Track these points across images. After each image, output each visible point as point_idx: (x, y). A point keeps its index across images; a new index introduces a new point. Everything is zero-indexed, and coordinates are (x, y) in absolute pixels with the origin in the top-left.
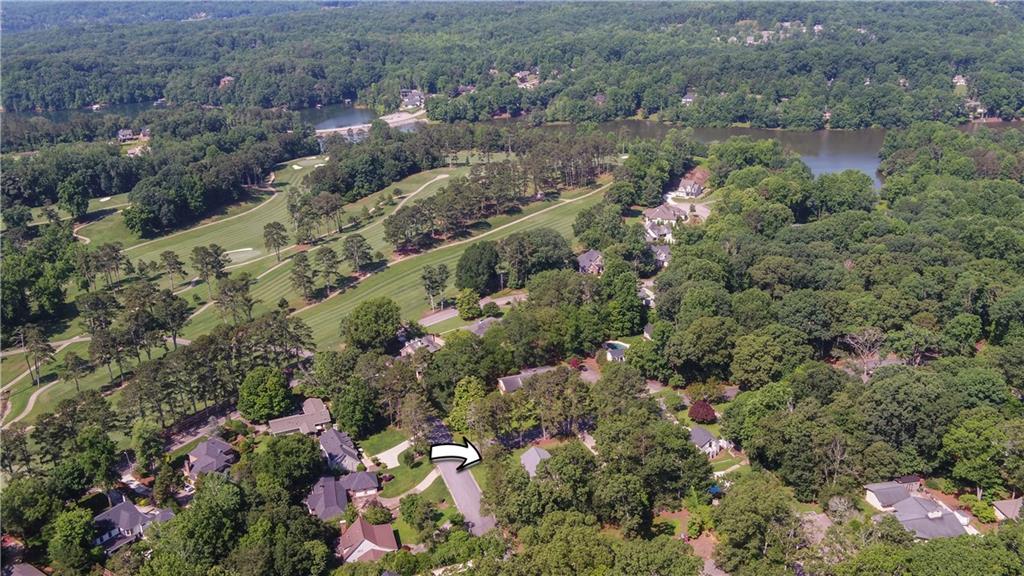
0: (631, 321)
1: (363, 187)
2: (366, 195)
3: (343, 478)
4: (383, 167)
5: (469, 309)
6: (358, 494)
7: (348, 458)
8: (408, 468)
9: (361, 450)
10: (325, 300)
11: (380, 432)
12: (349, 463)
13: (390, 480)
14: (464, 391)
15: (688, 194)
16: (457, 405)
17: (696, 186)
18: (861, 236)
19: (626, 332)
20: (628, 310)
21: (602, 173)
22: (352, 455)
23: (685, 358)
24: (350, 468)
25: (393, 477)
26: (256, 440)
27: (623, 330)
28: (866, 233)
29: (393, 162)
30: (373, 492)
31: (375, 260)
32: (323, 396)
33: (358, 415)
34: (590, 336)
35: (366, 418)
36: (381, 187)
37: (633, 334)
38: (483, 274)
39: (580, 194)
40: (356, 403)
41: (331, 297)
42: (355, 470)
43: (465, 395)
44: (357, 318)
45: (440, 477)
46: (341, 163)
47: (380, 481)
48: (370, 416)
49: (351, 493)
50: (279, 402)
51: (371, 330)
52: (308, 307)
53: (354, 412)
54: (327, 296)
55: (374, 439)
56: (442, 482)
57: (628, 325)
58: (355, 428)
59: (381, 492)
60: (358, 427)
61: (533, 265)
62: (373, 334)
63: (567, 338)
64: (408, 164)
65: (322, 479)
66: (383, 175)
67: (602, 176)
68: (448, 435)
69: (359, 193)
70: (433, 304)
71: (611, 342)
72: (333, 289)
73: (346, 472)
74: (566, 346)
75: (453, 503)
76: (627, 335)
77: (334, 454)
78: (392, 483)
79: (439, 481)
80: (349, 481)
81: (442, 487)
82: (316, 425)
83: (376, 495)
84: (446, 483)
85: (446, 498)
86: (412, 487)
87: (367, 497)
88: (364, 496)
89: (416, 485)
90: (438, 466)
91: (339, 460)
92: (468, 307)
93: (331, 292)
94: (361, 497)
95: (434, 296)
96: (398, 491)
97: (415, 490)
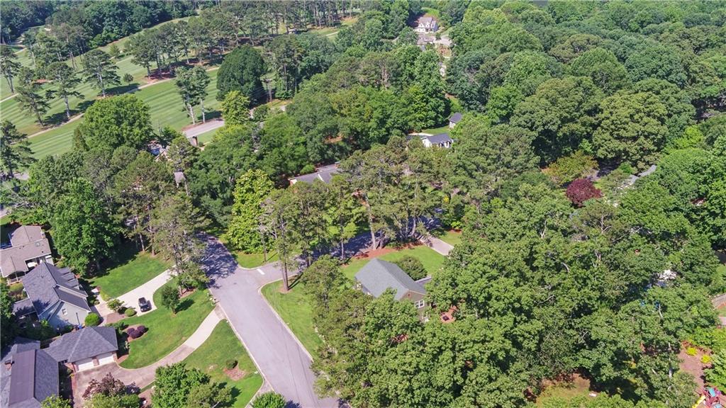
0: (435, 109)
1: (112, 32)
2: (116, 39)
3: (58, 341)
4: (132, 13)
5: (237, 115)
6: (83, 367)
7: (67, 306)
8: (171, 313)
9: (95, 291)
10: (63, 124)
11: (127, 263)
12: (72, 314)
13: (141, 334)
14: (248, 190)
15: (427, 30)
16: (239, 212)
17: (434, 22)
18: (637, 26)
19: (430, 122)
20: (432, 96)
21: (345, 17)
22: (75, 301)
23: (540, 129)
24: (74, 322)
25: (146, 330)
27: (426, 121)
28: (642, 22)
29: (142, 7)
30: (111, 359)
31: (125, 84)
32: (43, 222)
33: (86, 240)
34: (401, 120)
35: (101, 243)
36: (132, 31)
37: (437, 126)
38: (248, 81)
39: (329, 32)
41: (70, 121)
42: (83, 323)
43: (250, 196)
45: (224, 321)
46: (87, 9)
47: (121, 338)
48: (107, 239)
49: (70, 366)
52: (43, 132)
53: (80, 235)
54: (67, 120)
55: (117, 273)
56: (230, 332)
57: (433, 114)
58: (84, 259)
59: (124, 358)
60: (90, 257)
63: (373, 124)
64: (158, 11)
65: (15, 347)
66: (133, 21)
67: (346, 19)
68: (228, 256)
69: (109, 37)
70: (193, 118)
71: (414, 134)
72: (73, 113)
73: (66, 329)
74: (371, 134)
75: (252, 367)
76: (430, 127)
77: (44, 301)
78: (144, 340)
79: (224, 329)
80: (64, 348)
81: (230, 338)
82: (27, 262)
83: (114, 365)
84: (234, 330)
85: (240, 359)
86: (180, 341)
87: (98, 370)
88: (93, 370)
89: (184, 338)
90: (219, 304)
91: (52, 311)
92: (235, 112)
93: (71, 115)
94: (86, 373)
95: (193, 106)
96: (156, 353)
97: (184, 349)
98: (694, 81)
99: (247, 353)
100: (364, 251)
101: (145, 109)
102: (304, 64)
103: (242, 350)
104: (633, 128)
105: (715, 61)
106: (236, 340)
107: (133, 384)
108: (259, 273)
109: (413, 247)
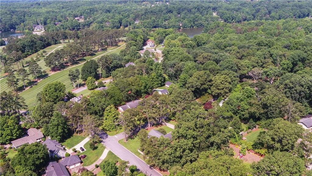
0: (161, 80)
1: (29, 52)
2: (31, 55)
3: (60, 161)
4: (36, 44)
5: (92, 85)
6: (71, 167)
7: (60, 151)
8: (92, 151)
9: (64, 146)
10: (23, 91)
12: (61, 154)
13: (85, 157)
14: (109, 112)
15: (151, 46)
16: (106, 119)
17: (153, 44)
18: (224, 47)
19: (159, 85)
20: (159, 76)
21: (119, 42)
22: (61, 149)
23: (195, 87)
24: (62, 156)
25: (86, 156)
26: (6, 152)
27: (158, 85)
28: (225, 46)
29: (40, 42)
30: (79, 164)
31: (43, 74)
32: (36, 127)
34: (151, 86)
35: (64, 131)
36: (36, 51)
37: (162, 86)
38: (93, 72)
39: (114, 49)
40: (58, 125)
41: (26, 89)
42: (64, 156)
43: (110, 114)
44: (46, 91)
45: (110, 151)
46: (18, 43)
47: (80, 159)
48: (66, 130)
49: (68, 167)
50: (16, 131)
51: (54, 96)
53: (57, 129)
54: (24, 89)
55: (68, 141)
57: (160, 82)
58: (59, 137)
59: (82, 164)
60: (60, 136)
61: (112, 68)
62: (55, 97)
63: (142, 88)
64: (46, 42)
65: (51, 163)
66: (36, 47)
67: (120, 43)
68: (104, 133)
69: (28, 54)
71: (155, 89)
72: (26, 86)
73: (60, 158)
74: (142, 91)
76: (159, 87)
77: (53, 150)
78: (86, 159)
79: (110, 153)
80: (66, 162)
81: (113, 155)
82: (37, 140)
83: (80, 166)
84: (114, 153)
85: (118, 160)
87: (76, 168)
88: (74, 168)
89: (99, 157)
90: (106, 147)
91: (56, 153)
92: (91, 84)
93: (26, 87)
94: (73, 169)
95: (74, 82)
96: (92, 161)
97: (100, 160)
98: (240, 69)
99: (120, 159)
100: (146, 128)
101: (64, 86)
102: (112, 65)
103: (118, 158)
104: (222, 86)
105: (246, 63)
106: (115, 156)
108: (116, 137)
109: (161, 126)
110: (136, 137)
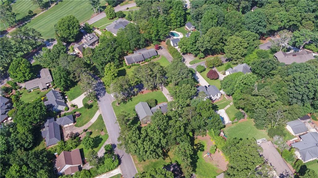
0: (180, 21)
3: (59, 119)
6: (65, 126)
7: (60, 105)
8: (87, 109)
9: (66, 97)
10: (49, 8)
11: (74, 87)
13: (79, 116)
14: (109, 70)
19: (178, 26)
20: (179, 17)
22: (62, 103)
24: (61, 109)
25: (81, 114)
30: (72, 124)
35: (67, 83)
37: (181, 26)
41: (52, 6)
42: (64, 110)
43: (109, 72)
44: (60, 26)
45: (101, 115)
47: (74, 117)
49: (62, 126)
52: (42, 13)
54: (50, 6)
55: (72, 90)
57: (179, 23)
58: (62, 88)
59: (75, 123)
60: (64, 87)
63: (153, 35)
65: (48, 121)
68: (104, 88)
70: (95, 11)
71: (172, 31)
72: (52, 2)
73: (60, 112)
74: (153, 39)
75: (106, 132)
77: (53, 105)
78: (80, 118)
79: (100, 117)
80: (60, 121)
81: (102, 121)
82: (46, 84)
83: (73, 125)
84: (103, 118)
85: (104, 129)
86: (89, 120)
87: (69, 127)
88: (68, 127)
89: (90, 119)
90: (100, 108)
92: (110, 14)
93: (51, 4)
94: (66, 127)
95: (95, 8)
96: (83, 123)
97: (90, 123)
99: (106, 127)
100: (142, 91)
103: (104, 126)
104: (236, 50)
106: (103, 122)
107: (78, 132)
108: (112, 96)
109: (157, 90)
110: (129, 101)
